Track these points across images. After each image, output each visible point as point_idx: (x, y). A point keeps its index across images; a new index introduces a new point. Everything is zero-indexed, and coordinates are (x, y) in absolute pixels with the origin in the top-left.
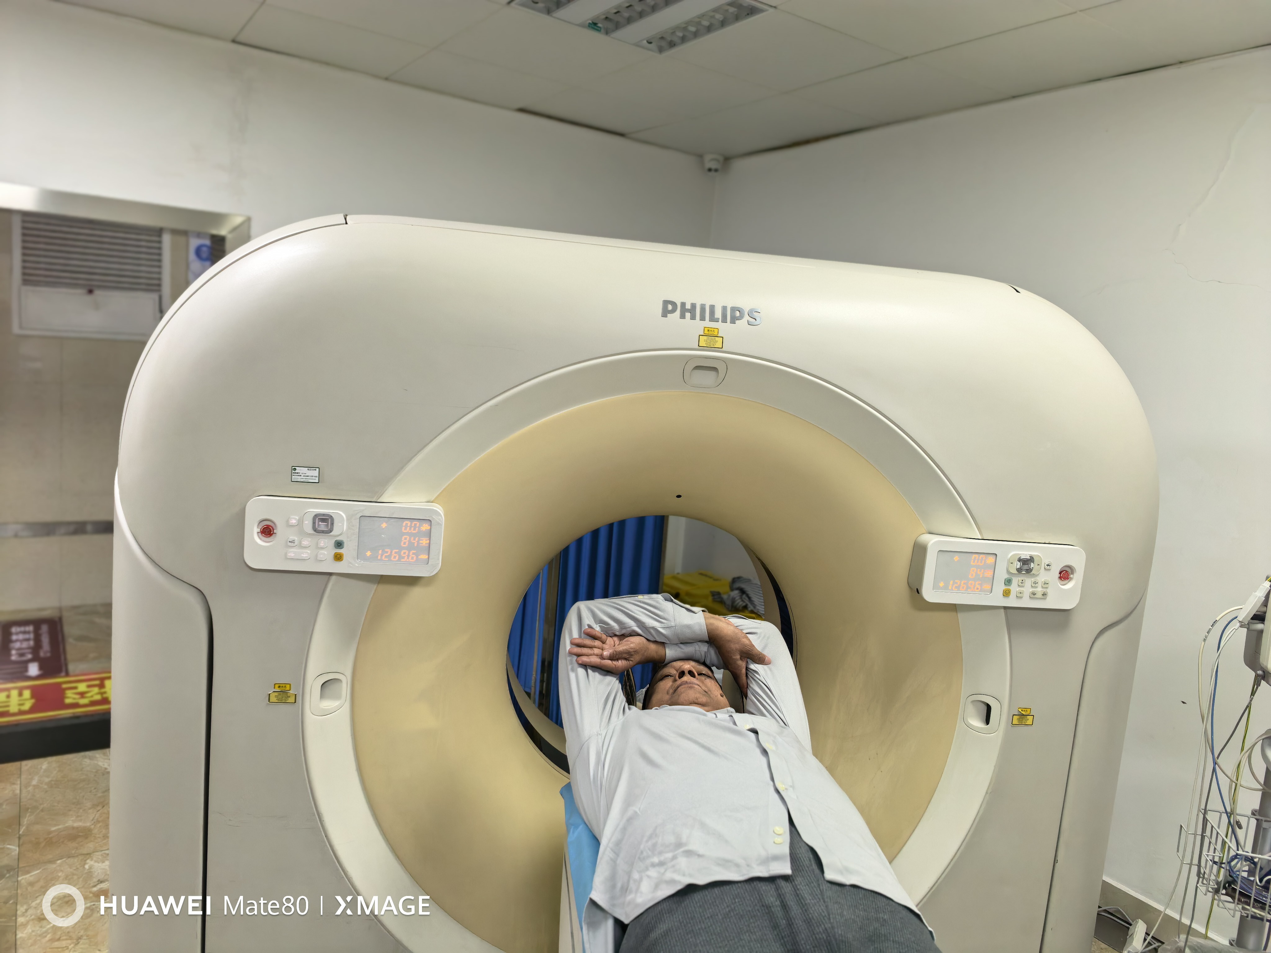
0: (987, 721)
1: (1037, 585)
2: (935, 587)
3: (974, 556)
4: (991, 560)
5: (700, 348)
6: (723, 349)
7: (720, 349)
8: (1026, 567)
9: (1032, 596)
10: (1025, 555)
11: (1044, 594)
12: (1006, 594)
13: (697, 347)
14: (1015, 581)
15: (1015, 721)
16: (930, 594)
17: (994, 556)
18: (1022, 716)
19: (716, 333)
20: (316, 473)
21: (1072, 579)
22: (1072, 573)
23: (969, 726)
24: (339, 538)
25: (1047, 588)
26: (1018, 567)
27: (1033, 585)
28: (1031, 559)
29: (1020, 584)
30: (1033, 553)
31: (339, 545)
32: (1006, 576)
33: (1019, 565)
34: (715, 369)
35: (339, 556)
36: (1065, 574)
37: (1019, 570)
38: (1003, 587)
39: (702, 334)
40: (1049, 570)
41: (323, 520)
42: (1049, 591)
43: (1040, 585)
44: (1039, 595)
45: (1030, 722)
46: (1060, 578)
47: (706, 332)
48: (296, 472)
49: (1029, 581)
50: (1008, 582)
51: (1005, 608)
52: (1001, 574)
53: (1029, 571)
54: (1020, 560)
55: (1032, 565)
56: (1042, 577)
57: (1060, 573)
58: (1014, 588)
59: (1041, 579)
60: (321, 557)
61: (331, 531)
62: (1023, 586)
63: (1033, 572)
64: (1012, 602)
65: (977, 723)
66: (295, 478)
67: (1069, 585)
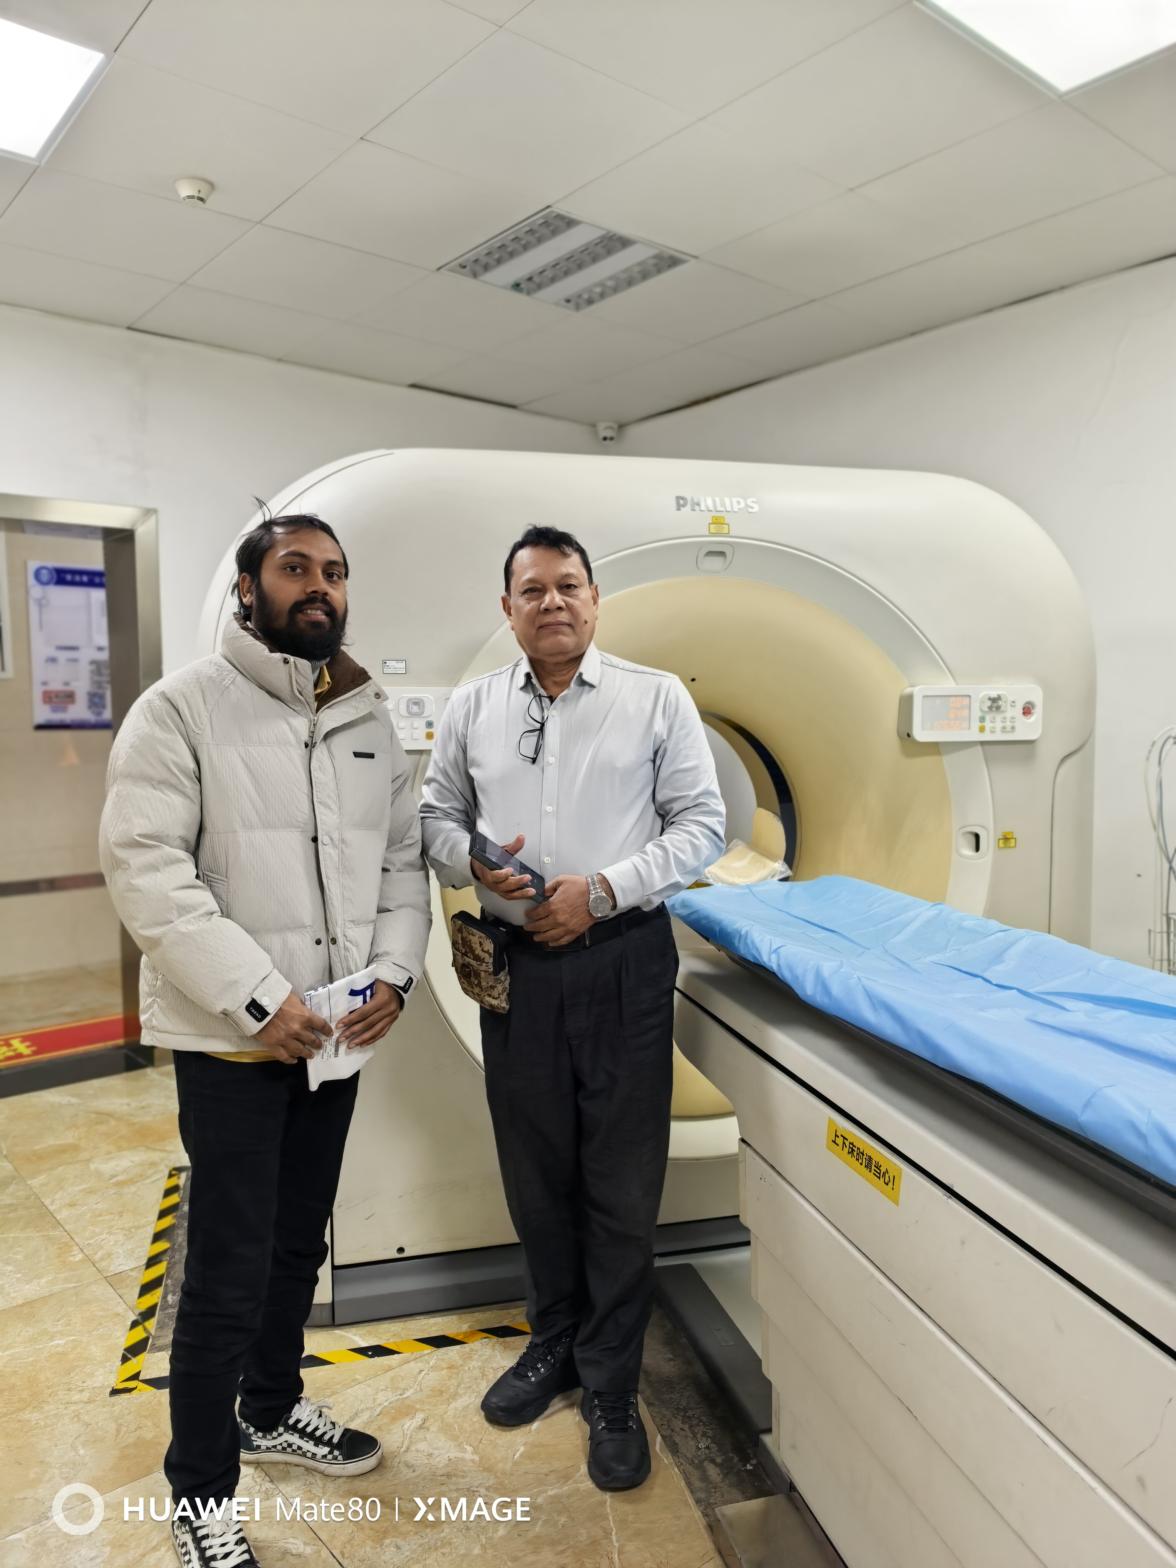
0: (977, 849)
1: (1005, 720)
2: (923, 728)
3: (952, 699)
4: (966, 700)
5: (712, 535)
6: (730, 535)
7: (727, 535)
8: (995, 705)
9: (1003, 730)
10: (994, 694)
11: (1013, 728)
12: (982, 730)
13: (708, 533)
14: (988, 718)
15: (1001, 845)
16: (920, 734)
17: (968, 698)
18: (1006, 839)
19: (722, 521)
20: (403, 665)
21: (1033, 713)
22: (1033, 708)
23: (962, 856)
24: (429, 719)
25: (1014, 722)
26: (989, 705)
27: (1003, 720)
28: (999, 698)
29: (992, 720)
30: (1000, 693)
31: (430, 724)
32: (980, 714)
33: (989, 703)
34: (722, 554)
35: (430, 735)
36: (1027, 711)
37: (990, 708)
38: (979, 724)
39: (711, 522)
40: (1014, 706)
41: (416, 703)
42: (1016, 724)
43: (1008, 720)
44: (1009, 729)
45: (1013, 844)
46: (1024, 713)
47: (714, 521)
48: (387, 665)
49: (999, 717)
50: (982, 719)
51: (983, 743)
52: (976, 714)
53: (998, 708)
54: (990, 699)
55: (1000, 703)
56: (1010, 713)
57: (1024, 709)
58: (988, 724)
59: (1009, 715)
60: (415, 736)
61: (423, 713)
62: (994, 722)
63: (1002, 709)
64: (987, 737)
65: (969, 852)
66: (386, 670)
67: (1032, 719)
